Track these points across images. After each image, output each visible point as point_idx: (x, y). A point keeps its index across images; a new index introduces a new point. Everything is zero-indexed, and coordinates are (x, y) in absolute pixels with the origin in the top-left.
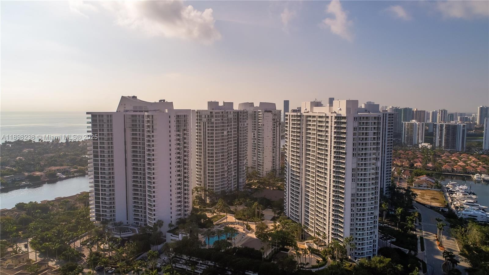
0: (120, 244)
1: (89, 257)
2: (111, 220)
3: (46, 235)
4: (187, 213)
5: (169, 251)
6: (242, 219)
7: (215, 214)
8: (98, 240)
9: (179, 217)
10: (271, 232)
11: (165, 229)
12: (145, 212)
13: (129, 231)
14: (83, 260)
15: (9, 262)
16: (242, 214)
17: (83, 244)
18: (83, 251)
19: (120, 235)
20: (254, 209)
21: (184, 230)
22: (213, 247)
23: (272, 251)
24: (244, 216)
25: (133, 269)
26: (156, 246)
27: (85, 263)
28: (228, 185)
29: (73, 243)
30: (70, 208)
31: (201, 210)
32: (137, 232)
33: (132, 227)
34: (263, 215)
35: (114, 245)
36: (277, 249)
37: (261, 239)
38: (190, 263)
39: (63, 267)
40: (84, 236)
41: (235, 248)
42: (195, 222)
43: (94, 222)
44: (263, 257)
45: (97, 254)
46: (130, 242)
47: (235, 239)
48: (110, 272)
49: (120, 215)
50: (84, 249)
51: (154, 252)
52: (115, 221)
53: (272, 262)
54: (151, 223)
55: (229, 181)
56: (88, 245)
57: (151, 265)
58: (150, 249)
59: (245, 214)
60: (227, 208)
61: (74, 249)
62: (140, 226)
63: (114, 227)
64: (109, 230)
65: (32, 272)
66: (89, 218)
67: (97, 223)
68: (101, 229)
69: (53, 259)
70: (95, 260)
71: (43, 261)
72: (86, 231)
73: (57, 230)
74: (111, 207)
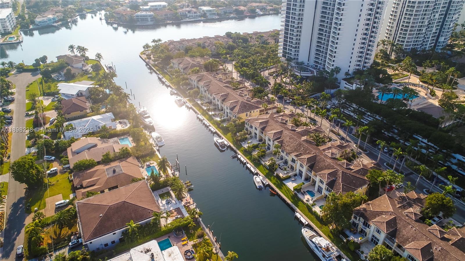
0: (298, 81)
1: (273, 86)
2: (294, 59)
3: (245, 61)
4: (366, 65)
5: (341, 97)
6: (428, 83)
7: (397, 72)
8: (282, 74)
9: (358, 68)
10: (461, 104)
11: (341, 76)
12: (325, 57)
13: (308, 72)
14: (269, 87)
15: (220, 76)
16: (429, 78)
17: (270, 74)
18: (270, 80)
19: (300, 73)
20: (447, 75)
21: (359, 81)
22: (385, 103)
23: (454, 123)
24: (432, 80)
25: (306, 104)
26: (330, 90)
27: (270, 90)
28: (422, 43)
29: (263, 72)
30: (264, 43)
31: (382, 65)
32: (315, 74)
33: (311, 69)
34: (456, 83)
35: (294, 80)
36: (461, 123)
37: (444, 108)
38: (358, 112)
39: (254, 89)
40: (272, 68)
41: (410, 110)
42: (373, 75)
43: (281, 58)
44: (440, 126)
45: (280, 85)
46: (308, 81)
47: (413, 101)
48: (288, 101)
49: (303, 57)
50: (270, 78)
51: (327, 94)
52: (298, 60)
53: (450, 134)
54: (329, 68)
55: (425, 38)
56: (274, 76)
57: (322, 104)
58: (324, 91)
59: (434, 78)
60: (414, 67)
61: (263, 77)
62: (319, 69)
63: (296, 66)
64: (291, 67)
65: (234, 87)
66: (277, 54)
67: (283, 59)
68: (286, 65)
69: (248, 81)
70: (278, 89)
71: (242, 81)
72: (274, 65)
73: (252, 58)
74: (296, 47)
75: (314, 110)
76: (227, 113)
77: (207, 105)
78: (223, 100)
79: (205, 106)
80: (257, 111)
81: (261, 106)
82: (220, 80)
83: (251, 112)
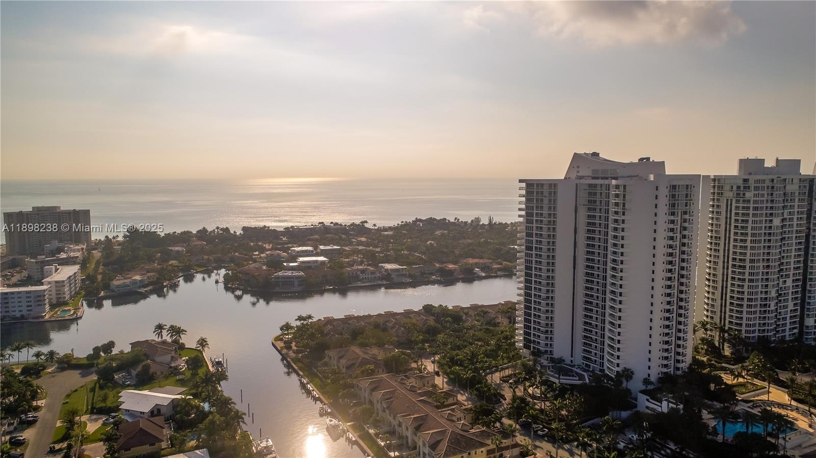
0: (557, 394)
1: (511, 402)
2: (546, 351)
3: (457, 355)
4: (680, 365)
5: (642, 427)
6: (807, 403)
7: (741, 380)
8: (525, 379)
9: (665, 370)
11: (635, 385)
12: (602, 350)
13: (573, 376)
14: (503, 405)
15: (412, 382)
16: (808, 392)
17: (505, 380)
18: (504, 390)
19: (559, 378)
21: (672, 395)
22: (732, 441)
25: (577, 439)
26: (619, 412)
27: (505, 410)
28: (776, 328)
29: (491, 375)
30: (489, 323)
31: (710, 366)
32: (587, 381)
33: (578, 371)
35: (549, 392)
39: (476, 407)
40: (507, 368)
42: (696, 385)
43: (521, 351)
45: (523, 400)
46: (575, 393)
47: (787, 439)
48: (540, 433)
49: (561, 348)
50: (504, 387)
51: (614, 421)
52: (552, 355)
54: (612, 370)
55: (779, 319)
56: (511, 383)
57: (607, 441)
58: (608, 414)
60: (772, 372)
61: (491, 385)
62: (593, 371)
63: (551, 365)
64: (542, 366)
65: (438, 403)
66: (514, 342)
67: (525, 352)
68: (531, 363)
69: (463, 391)
70: (520, 408)
71: (451, 391)
72: (509, 362)
73: (470, 350)
74: (547, 331)
75: (593, 452)
76: (424, 454)
77: (387, 437)
78: (418, 429)
79: (383, 440)
80: (482, 452)
81: (489, 442)
82: (412, 390)
83: (469, 454)
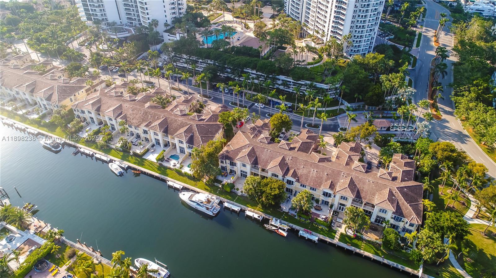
0: (118, 45)
1: (90, 57)
2: (103, 19)
3: (41, 35)
4: (181, 11)
5: (168, 51)
6: (240, 18)
7: (211, 13)
8: (95, 41)
9: (174, 16)
10: (270, 31)
11: (161, 28)
12: (137, 11)
13: (124, 32)
14: (86, 60)
15: (13, 62)
16: (240, 12)
17: (81, 44)
18: (83, 51)
19: (116, 35)
20: (252, 6)
21: (180, 29)
22: (211, 46)
23: (270, 50)
24: (242, 14)
25: (136, 68)
26: (155, 46)
27: (88, 63)
29: (71, 44)
30: (56, 7)
31: (196, 8)
32: (134, 33)
33: (126, 27)
34: (261, 13)
35: (112, 45)
36: (275, 47)
37: (259, 38)
38: (190, 62)
39: (68, 66)
40: (80, 37)
41: (233, 47)
42: (191, 21)
43: (86, 23)
44: (261, 55)
45: (98, 54)
46: (128, 42)
47: (233, 38)
48: (114, 70)
49: (112, 16)
50: (83, 49)
51: (153, 52)
52: (108, 21)
53: (270, 59)
54: (146, 23)
56: (86, 46)
57: (152, 64)
58: (150, 49)
59: (243, 11)
60: (224, 5)
61: (73, 50)
62: (135, 26)
63: (108, 27)
64: (103, 30)
65: (40, 72)
66: (80, 18)
67: (89, 23)
68: (95, 29)
69: (55, 59)
70: (97, 60)
71: (47, 61)
72: (81, 32)
73: (49, 30)
74: (99, 6)
75: (147, 72)
76: (44, 105)
77: (11, 103)
78: (32, 91)
79: (9, 106)
80: (82, 92)
81: (85, 85)
82: (16, 67)
83: (75, 95)
